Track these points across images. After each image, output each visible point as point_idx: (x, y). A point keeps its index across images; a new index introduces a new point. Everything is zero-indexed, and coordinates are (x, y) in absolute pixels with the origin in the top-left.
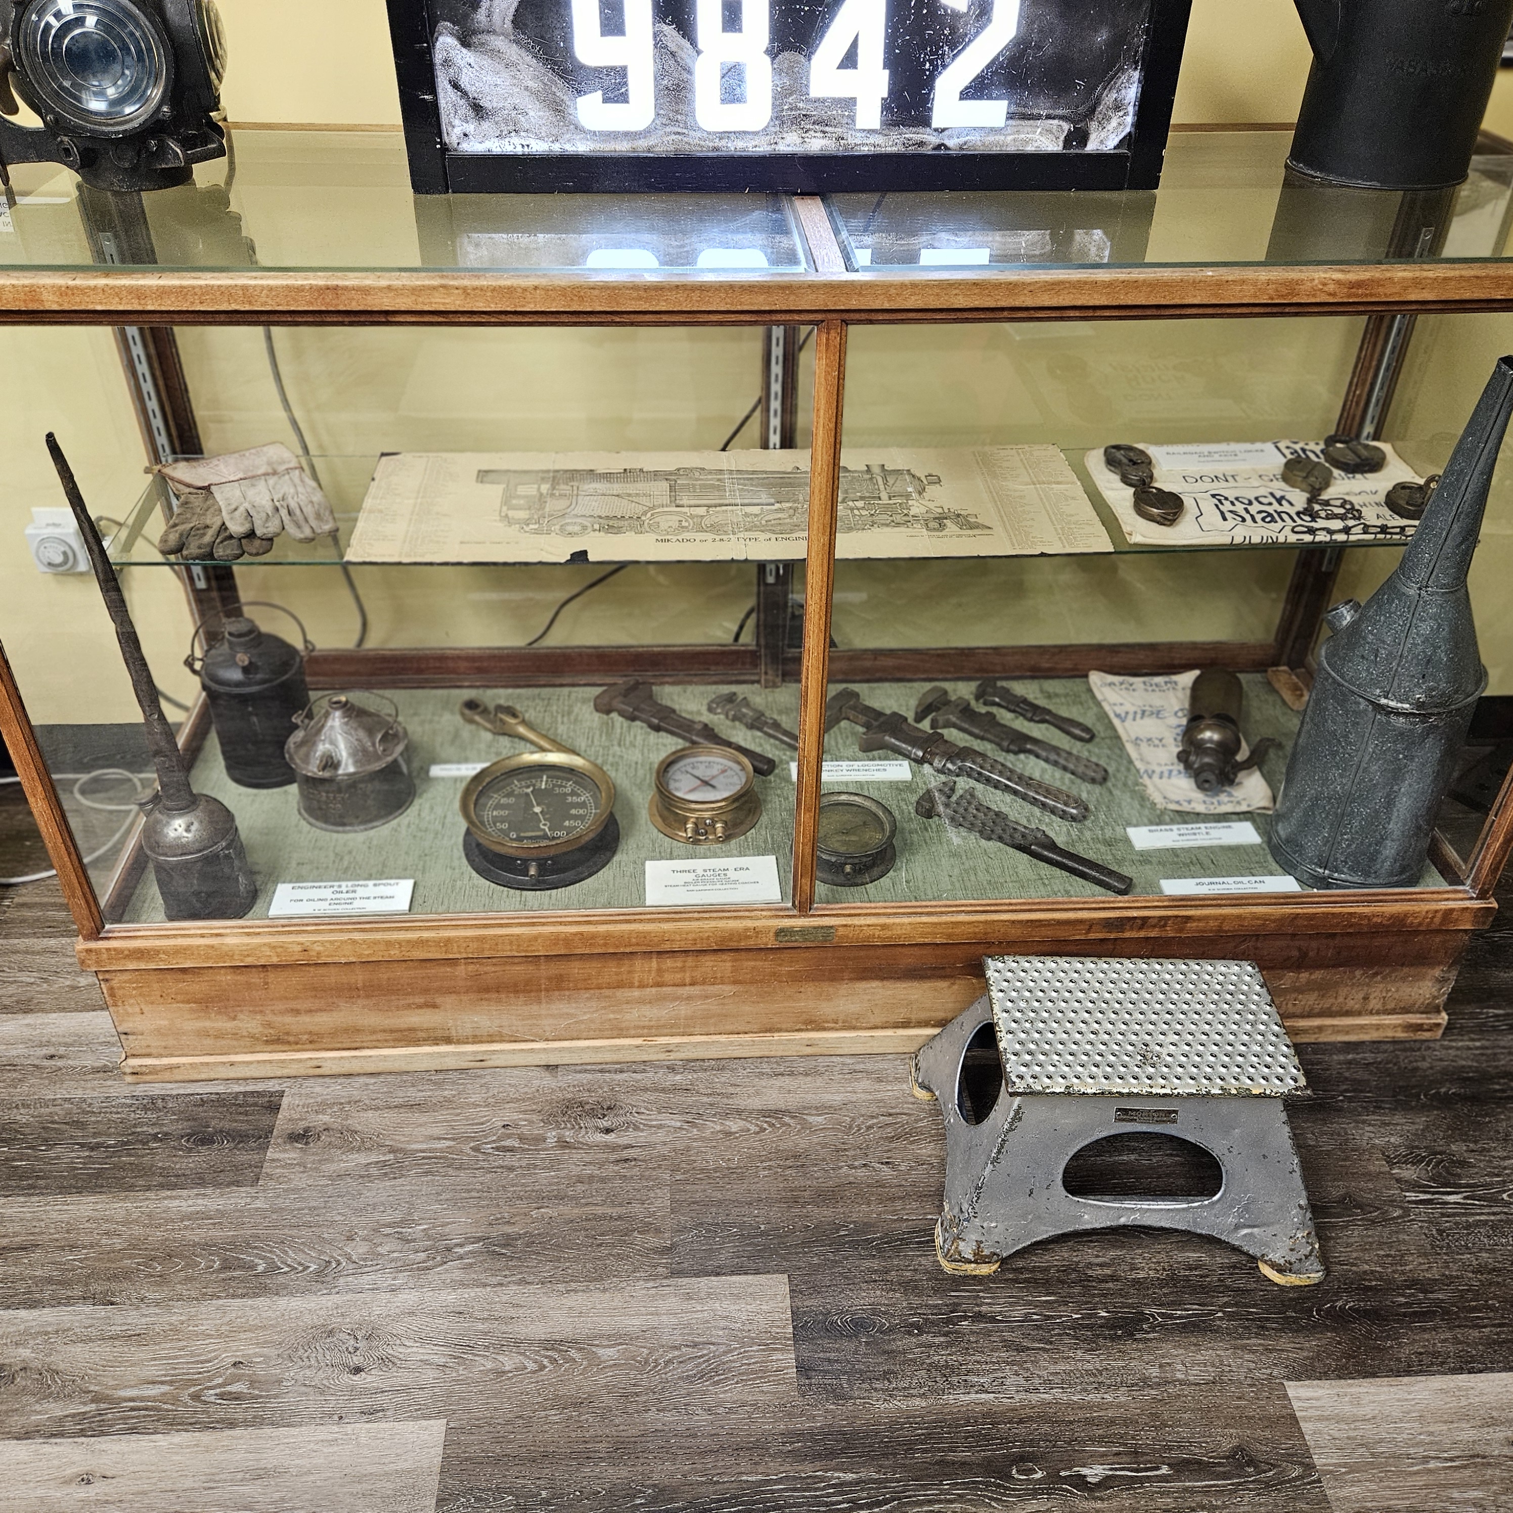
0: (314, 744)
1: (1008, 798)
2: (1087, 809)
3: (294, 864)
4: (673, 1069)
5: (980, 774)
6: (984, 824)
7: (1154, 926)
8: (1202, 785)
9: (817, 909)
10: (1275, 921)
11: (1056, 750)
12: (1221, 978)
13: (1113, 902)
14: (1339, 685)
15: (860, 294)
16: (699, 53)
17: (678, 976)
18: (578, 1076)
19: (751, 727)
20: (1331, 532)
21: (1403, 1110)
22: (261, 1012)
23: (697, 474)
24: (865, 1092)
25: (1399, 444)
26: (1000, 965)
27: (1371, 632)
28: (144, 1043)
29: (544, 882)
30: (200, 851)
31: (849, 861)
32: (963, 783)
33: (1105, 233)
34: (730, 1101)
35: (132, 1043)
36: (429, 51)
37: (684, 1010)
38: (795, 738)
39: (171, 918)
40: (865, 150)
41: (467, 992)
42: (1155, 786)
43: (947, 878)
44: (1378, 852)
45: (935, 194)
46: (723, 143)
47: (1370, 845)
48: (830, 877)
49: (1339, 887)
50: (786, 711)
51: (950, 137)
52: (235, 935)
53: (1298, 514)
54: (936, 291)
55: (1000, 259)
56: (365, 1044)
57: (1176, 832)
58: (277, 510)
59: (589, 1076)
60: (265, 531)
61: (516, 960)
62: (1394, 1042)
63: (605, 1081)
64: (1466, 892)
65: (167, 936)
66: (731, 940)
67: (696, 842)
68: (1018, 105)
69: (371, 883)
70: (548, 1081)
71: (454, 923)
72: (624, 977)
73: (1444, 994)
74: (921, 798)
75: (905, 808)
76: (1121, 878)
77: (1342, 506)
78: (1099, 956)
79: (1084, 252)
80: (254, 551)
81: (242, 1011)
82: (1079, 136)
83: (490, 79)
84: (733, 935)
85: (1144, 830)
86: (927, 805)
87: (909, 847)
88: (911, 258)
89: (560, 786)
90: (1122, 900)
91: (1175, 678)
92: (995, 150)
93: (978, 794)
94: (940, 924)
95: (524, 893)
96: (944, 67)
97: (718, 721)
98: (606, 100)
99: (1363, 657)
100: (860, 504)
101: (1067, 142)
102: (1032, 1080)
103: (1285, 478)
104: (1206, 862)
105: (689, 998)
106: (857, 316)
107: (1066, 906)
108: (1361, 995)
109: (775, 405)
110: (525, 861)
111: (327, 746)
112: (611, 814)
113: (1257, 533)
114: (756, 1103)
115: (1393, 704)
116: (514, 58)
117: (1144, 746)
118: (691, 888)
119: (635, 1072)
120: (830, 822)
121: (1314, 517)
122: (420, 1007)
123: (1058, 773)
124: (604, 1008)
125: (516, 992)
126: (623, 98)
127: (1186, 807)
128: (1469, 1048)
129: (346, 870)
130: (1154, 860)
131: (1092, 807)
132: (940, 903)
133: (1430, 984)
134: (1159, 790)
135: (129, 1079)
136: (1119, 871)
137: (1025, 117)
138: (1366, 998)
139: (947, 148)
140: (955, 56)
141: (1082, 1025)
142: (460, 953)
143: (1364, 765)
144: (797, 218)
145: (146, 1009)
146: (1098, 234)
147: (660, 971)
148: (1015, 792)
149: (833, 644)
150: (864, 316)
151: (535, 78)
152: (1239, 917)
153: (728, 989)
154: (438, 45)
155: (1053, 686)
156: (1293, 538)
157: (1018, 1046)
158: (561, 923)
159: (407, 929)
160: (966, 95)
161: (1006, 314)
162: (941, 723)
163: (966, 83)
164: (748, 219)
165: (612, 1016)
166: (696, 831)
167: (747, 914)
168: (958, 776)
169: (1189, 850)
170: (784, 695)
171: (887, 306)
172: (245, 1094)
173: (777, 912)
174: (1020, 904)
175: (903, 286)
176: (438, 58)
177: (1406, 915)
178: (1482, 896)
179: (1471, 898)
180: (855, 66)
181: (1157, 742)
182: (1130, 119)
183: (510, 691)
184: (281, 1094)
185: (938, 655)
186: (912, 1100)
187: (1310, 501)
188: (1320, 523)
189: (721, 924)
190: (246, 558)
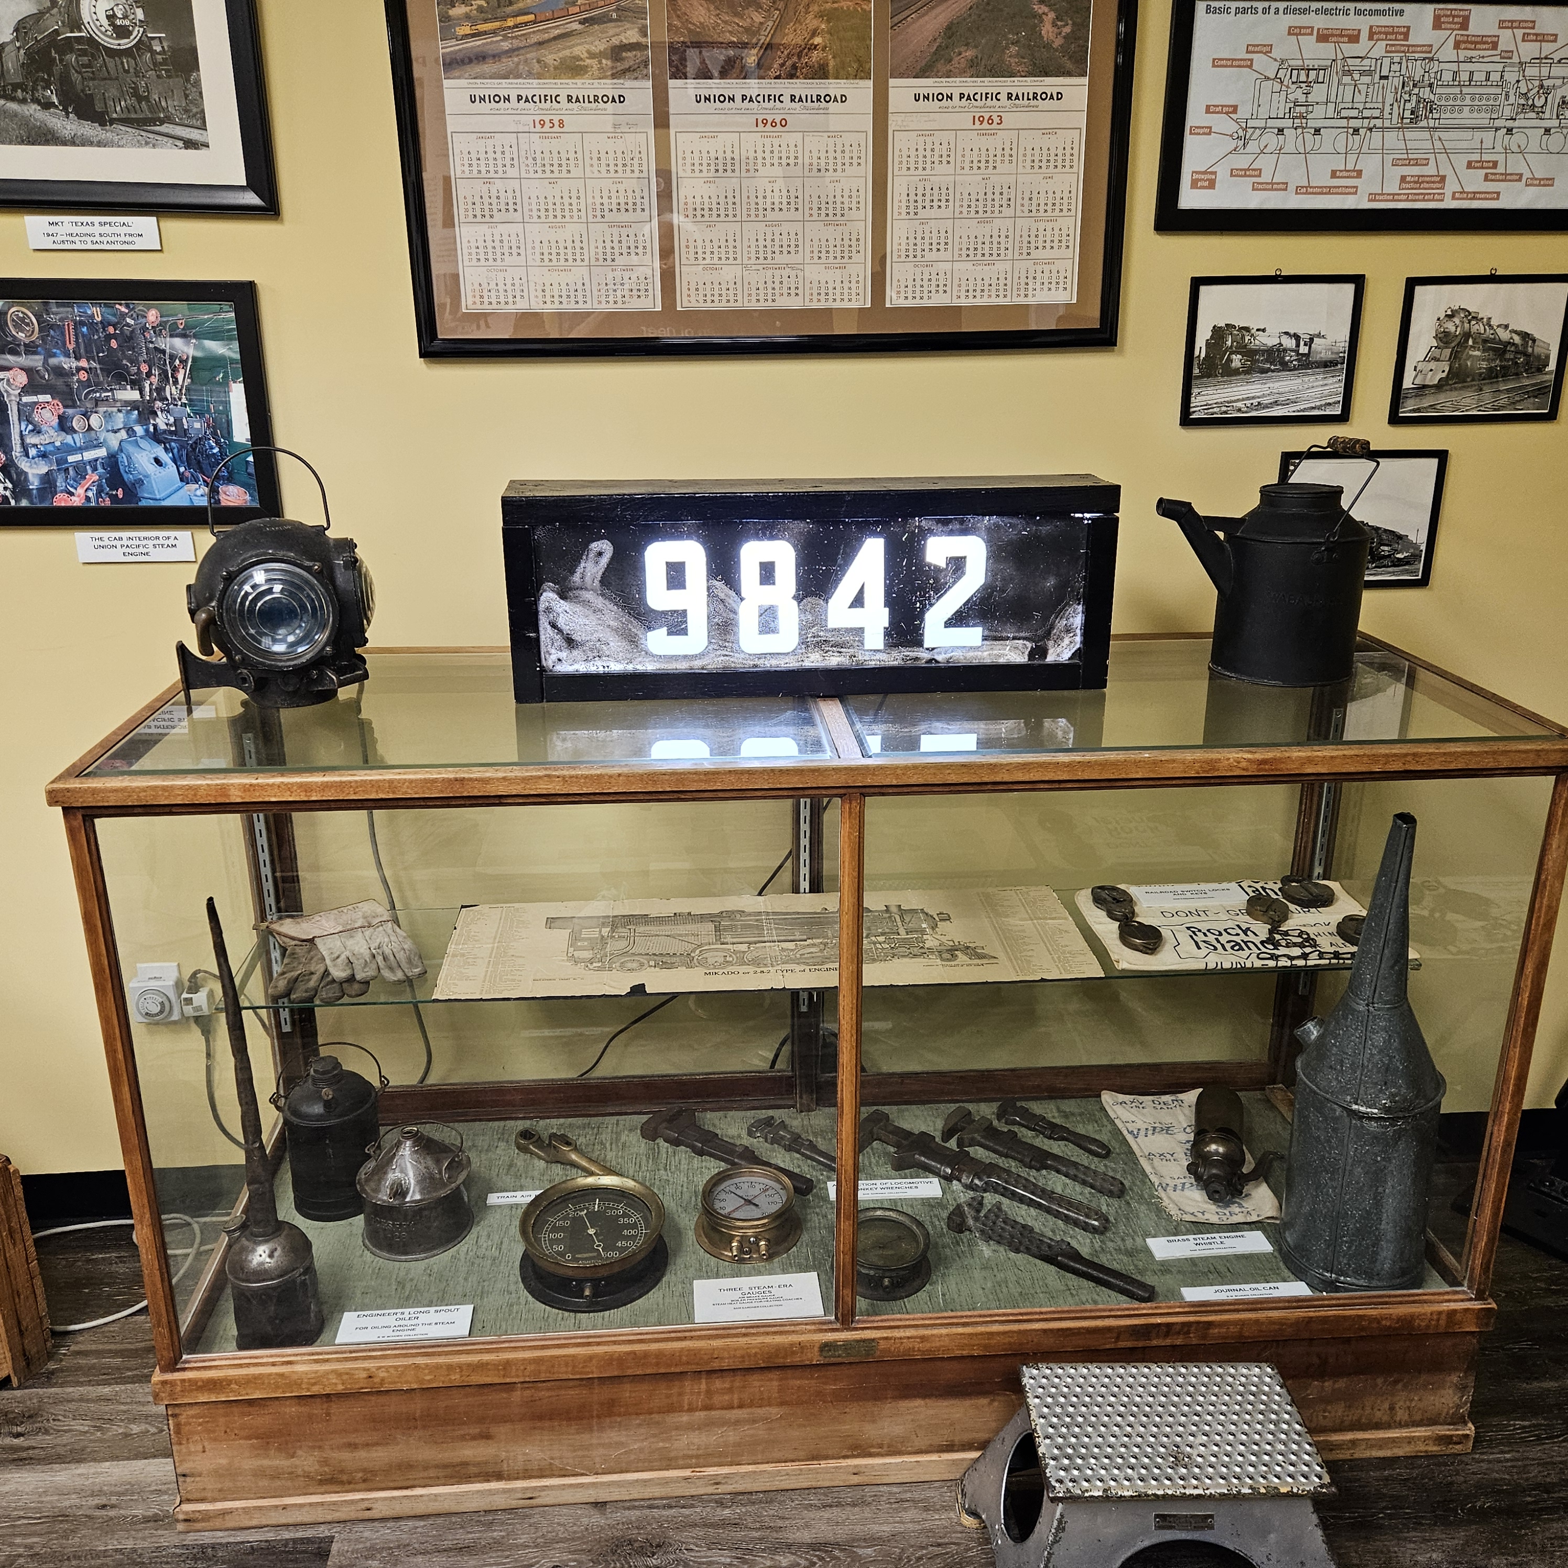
0: (385, 1173)
1: (1033, 1211)
2: (1107, 1220)
3: (359, 1295)
4: (722, 1504)
5: (1004, 1188)
6: (1012, 1237)
7: (1179, 1333)
8: (1214, 1196)
9: (859, 1321)
10: (1291, 1325)
11: (1075, 1165)
12: (1243, 1379)
13: (1137, 1309)
14: (1315, 1092)
15: (874, 774)
16: (742, 599)
17: (727, 1397)
18: (627, 1513)
19: (789, 1149)
20: (1292, 958)
21: (1442, 1524)
22: (320, 1447)
23: (738, 916)
24: (913, 1521)
25: (1345, 882)
26: (1035, 1372)
27: (1334, 1045)
28: (200, 1486)
29: (598, 1303)
30: (281, 1276)
31: (888, 1274)
32: (990, 1199)
33: (1068, 721)
34: (780, 1535)
35: (190, 1485)
36: (536, 603)
37: (732, 1436)
38: (833, 1159)
39: (241, 1347)
40: (872, 664)
41: (520, 1420)
42: (1169, 1198)
43: (981, 1291)
44: (1376, 1253)
45: (929, 695)
46: (761, 661)
47: (1367, 1248)
48: (869, 1292)
49: (1346, 1290)
50: (821, 1133)
51: (940, 653)
52: (304, 1362)
53: (1262, 943)
54: (932, 771)
55: (985, 744)
56: (416, 1482)
57: (1192, 1241)
58: (374, 957)
59: (638, 1513)
60: (364, 975)
61: (571, 1384)
62: (1429, 1456)
63: (653, 1518)
64: (1464, 1292)
65: (240, 1366)
66: (777, 1356)
67: (741, 1261)
68: (990, 630)
69: (432, 1309)
70: (596, 1519)
71: (512, 1345)
72: (675, 1399)
73: (1466, 1403)
74: (952, 1213)
75: (938, 1225)
76: (1142, 1285)
77: (1300, 936)
78: (1128, 1362)
79: (1052, 736)
80: (353, 993)
81: (301, 1447)
82: (1039, 651)
83: (582, 621)
84: (779, 1350)
85: (1162, 1240)
86: (958, 1220)
87: (944, 1261)
88: (913, 744)
89: (612, 1209)
90: (1145, 1308)
91: (1181, 1096)
92: (975, 662)
93: (1004, 1207)
94: (976, 1334)
95: (579, 1315)
96: (931, 605)
97: (759, 1144)
98: (669, 634)
99: (1331, 1067)
100: (881, 939)
101: (1031, 655)
102: (1071, 1484)
103: (1249, 913)
104: (1223, 1269)
105: (737, 1422)
106: (872, 790)
107: (1093, 1314)
108: (1386, 1406)
109: (805, 856)
110: (581, 1282)
111: (398, 1174)
112: (660, 1237)
113: (1228, 960)
114: (806, 1536)
115: (1363, 1109)
116: (600, 606)
117: (1156, 1161)
118: (738, 1305)
119: (683, 1507)
120: (868, 1237)
121: (1276, 945)
122: (474, 1438)
123: (1078, 1187)
124: (654, 1436)
125: (569, 1419)
126: (684, 632)
127: (1201, 1218)
128: (1499, 1461)
129: (408, 1298)
130: (1174, 1270)
131: (1112, 1219)
132: (976, 1313)
133: (1451, 1391)
134: (1174, 1202)
135: (180, 1527)
136: (1143, 1280)
137: (996, 639)
138: (1392, 1408)
139: (937, 662)
140: (939, 598)
141: (1115, 1428)
142: (518, 1376)
143: (1348, 1168)
144: (822, 716)
145: (208, 1447)
146: (1062, 722)
147: (709, 1392)
148: (1039, 1206)
149: (863, 1069)
150: (877, 790)
151: (616, 619)
152: (1257, 1321)
153: (775, 1412)
154: (542, 598)
155: (1070, 1105)
156: (1258, 964)
157: (1056, 1451)
158: (615, 1343)
159: (468, 1352)
160: (949, 624)
161: (989, 787)
162: (966, 1142)
163: (949, 616)
164: (782, 718)
165: (661, 1444)
166: (741, 1249)
167: (792, 1328)
168: (985, 1191)
169: (1205, 1259)
170: (819, 1118)
171: (894, 782)
172: (295, 1541)
173: (820, 1326)
174: (1050, 1312)
175: (906, 768)
176: (542, 606)
177: (1412, 1317)
178: (1480, 1297)
179: (1471, 1299)
180: (862, 605)
181: (1169, 1157)
182: (1078, 639)
183: (562, 1120)
184: (331, 1539)
185: (961, 1077)
186: (959, 1528)
187: (1271, 932)
188: (1282, 951)
189: (768, 1339)
190: (346, 1000)
